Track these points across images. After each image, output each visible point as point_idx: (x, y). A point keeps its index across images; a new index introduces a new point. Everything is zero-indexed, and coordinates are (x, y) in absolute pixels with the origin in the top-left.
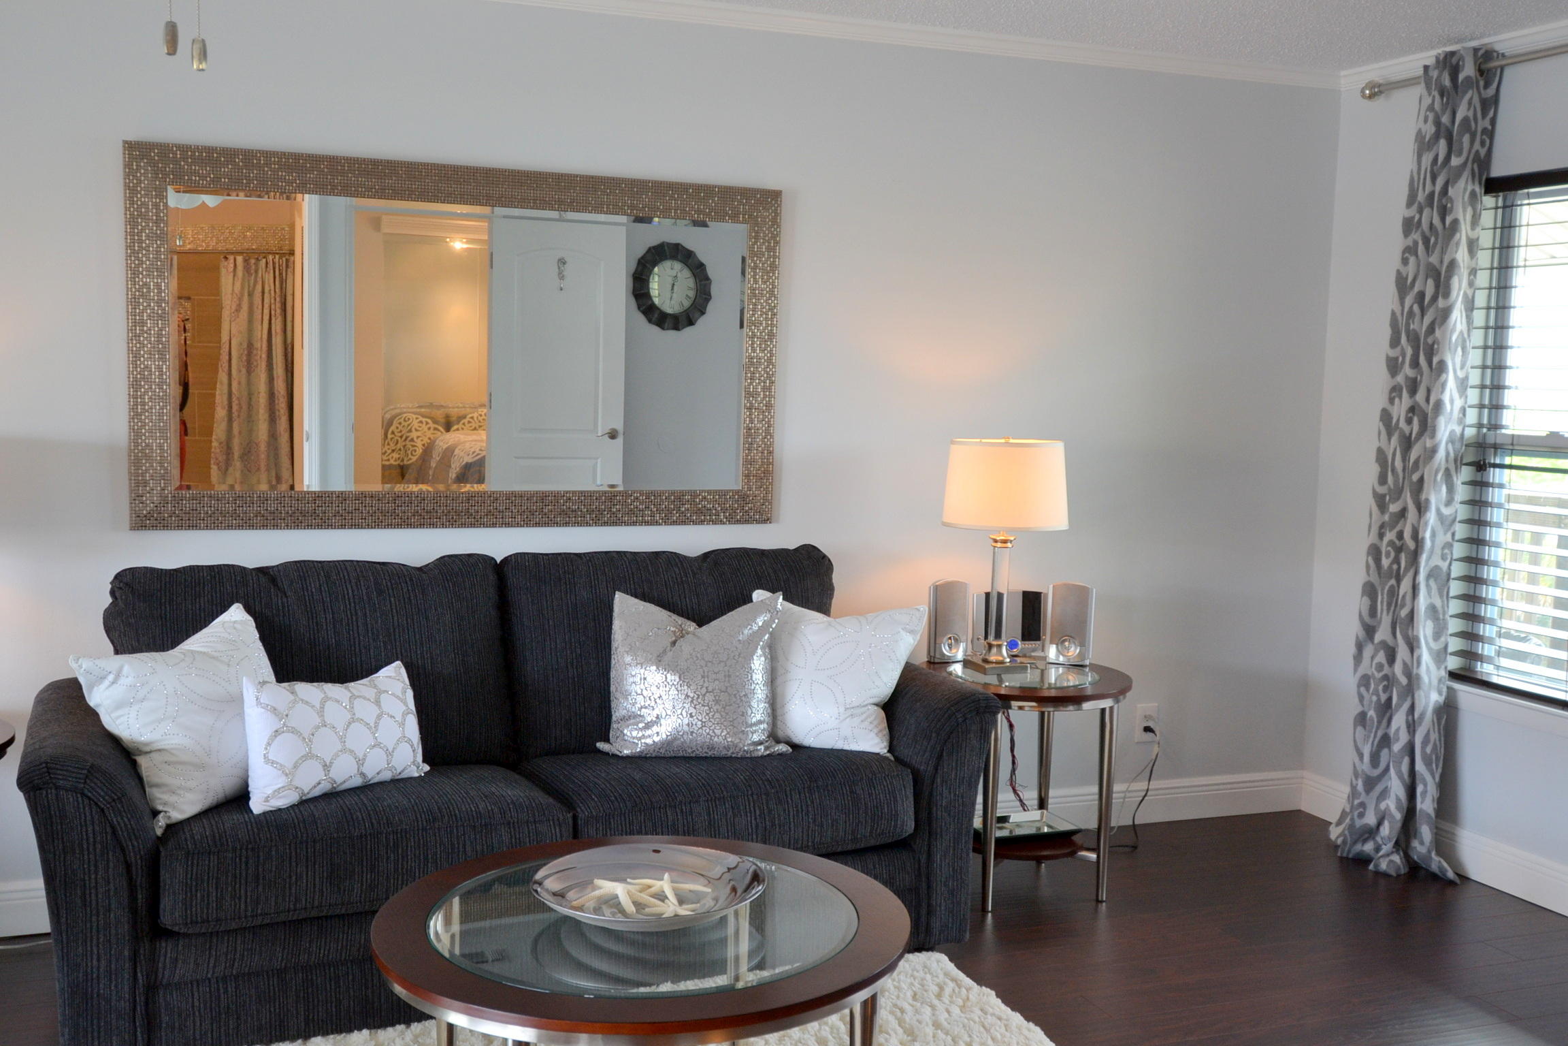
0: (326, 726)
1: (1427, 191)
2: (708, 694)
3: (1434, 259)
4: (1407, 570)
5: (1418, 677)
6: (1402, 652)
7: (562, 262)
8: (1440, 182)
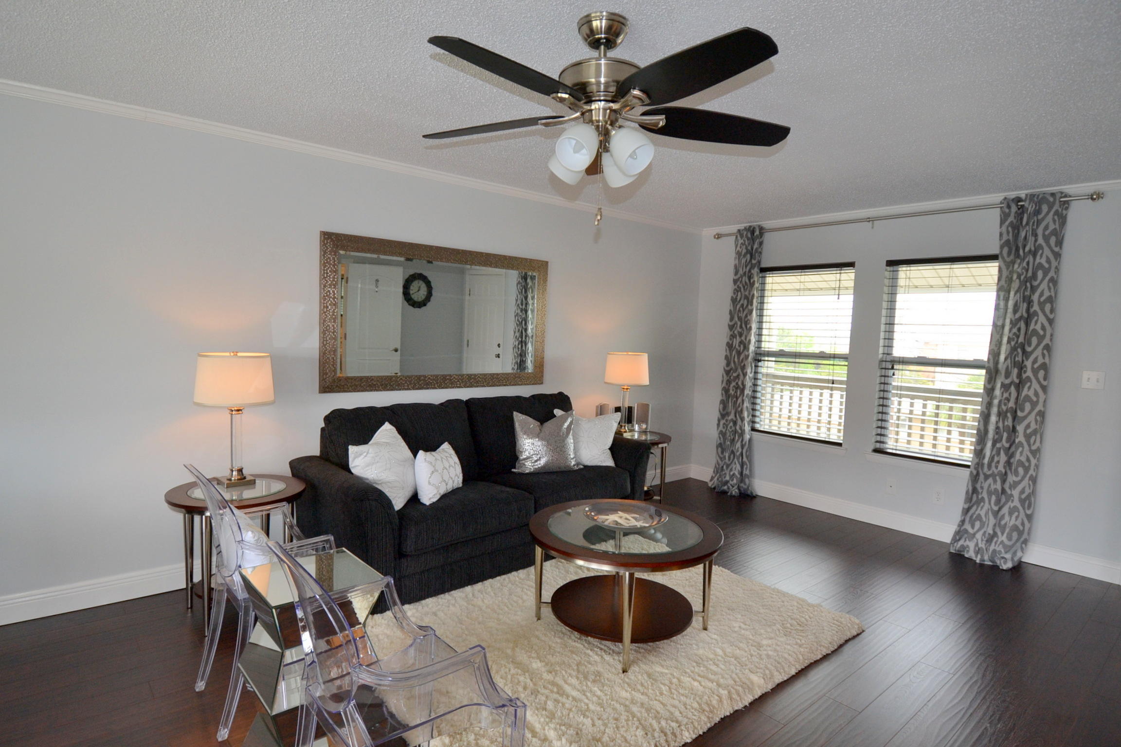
1: (744, 271)
3: (747, 293)
4: (740, 395)
5: (744, 430)
6: (739, 422)
7: (377, 281)
8: (748, 268)
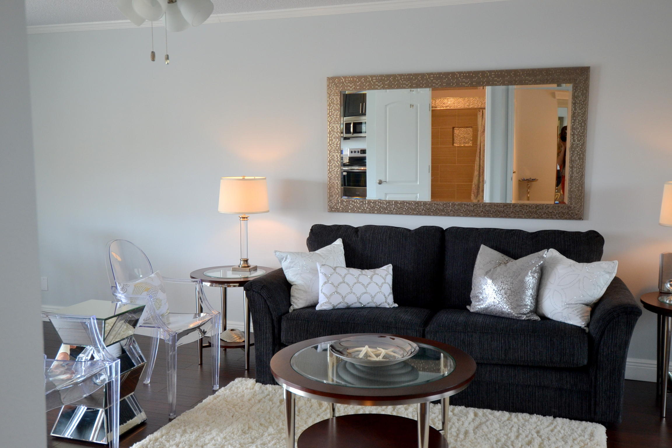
0: (344, 283)
2: (502, 290)
